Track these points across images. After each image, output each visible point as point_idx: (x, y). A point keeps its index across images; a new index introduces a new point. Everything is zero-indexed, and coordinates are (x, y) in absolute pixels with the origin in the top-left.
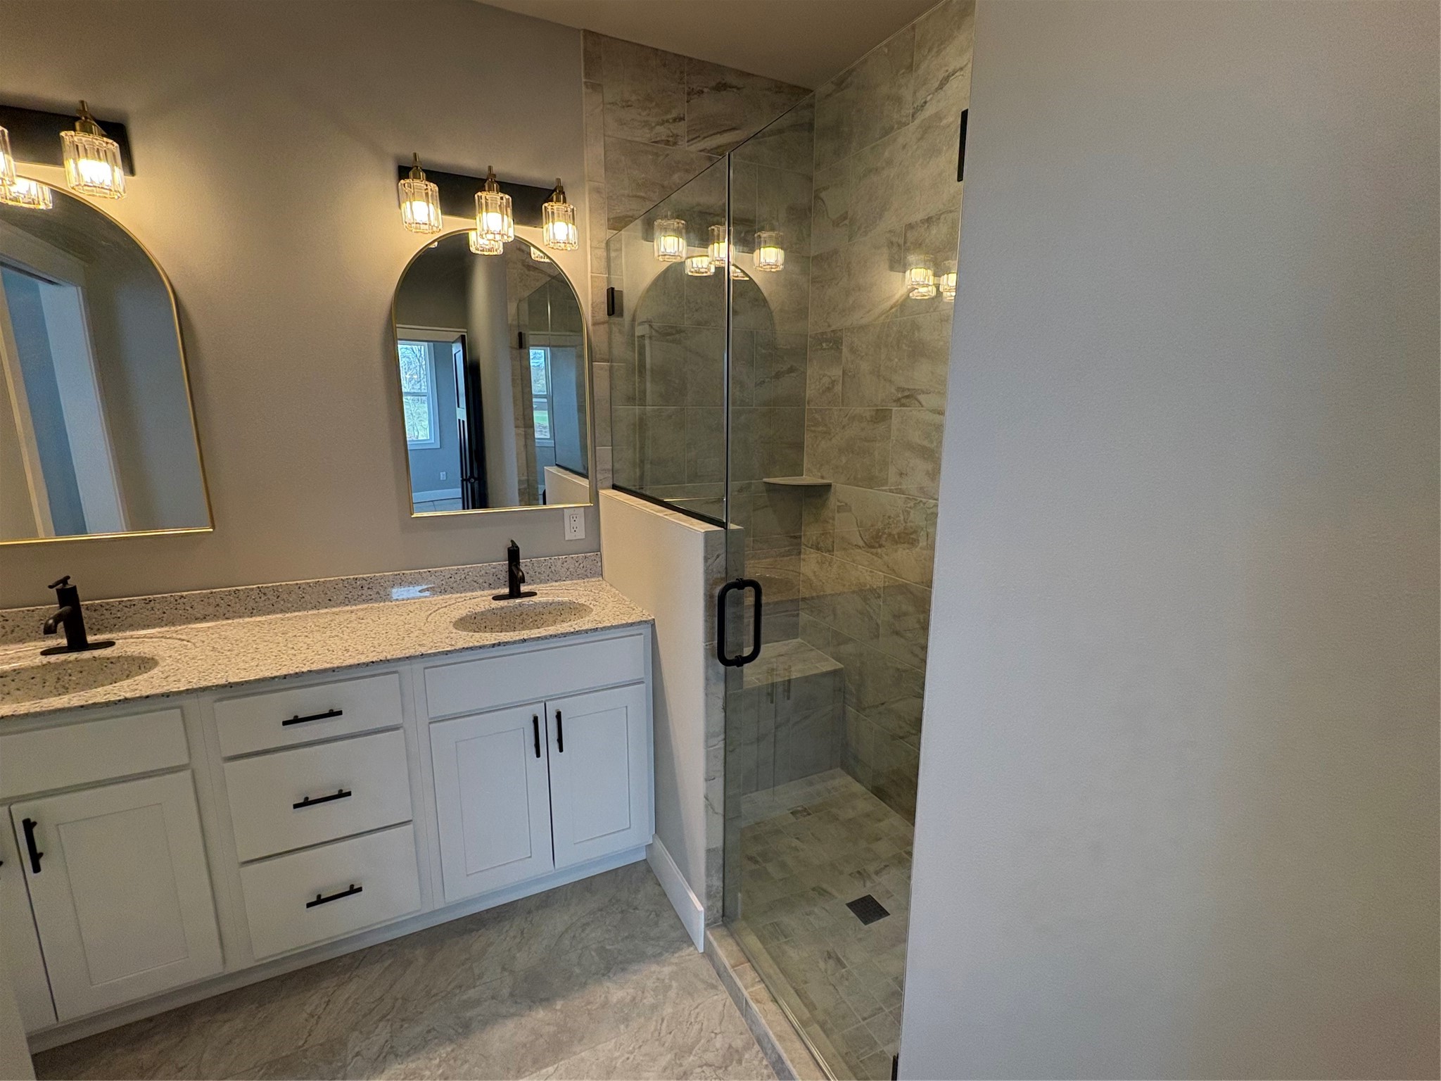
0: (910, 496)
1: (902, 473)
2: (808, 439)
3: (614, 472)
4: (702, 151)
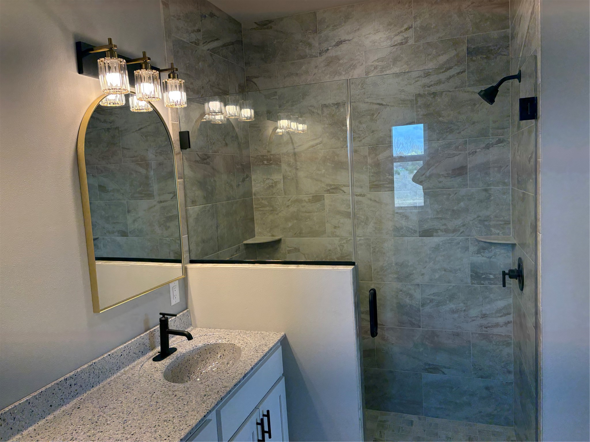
0: (343, 238)
1: (335, 227)
2: (257, 215)
3: (190, 251)
4: (208, 50)
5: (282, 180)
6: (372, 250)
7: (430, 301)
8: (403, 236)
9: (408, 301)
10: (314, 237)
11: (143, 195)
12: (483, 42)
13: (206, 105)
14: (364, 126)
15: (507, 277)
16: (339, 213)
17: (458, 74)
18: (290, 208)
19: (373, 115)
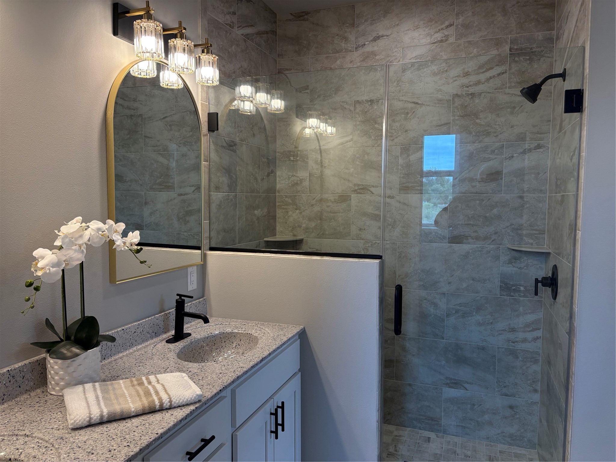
0: (368, 241)
1: (361, 229)
2: (279, 213)
3: (210, 238)
4: (242, 35)
5: (308, 178)
6: (397, 255)
7: (456, 311)
8: (431, 241)
9: (432, 310)
10: (338, 239)
11: (164, 187)
12: (526, 43)
13: (237, 89)
14: (398, 124)
15: (540, 284)
16: (365, 214)
17: (499, 75)
18: (314, 207)
19: (408, 113)
